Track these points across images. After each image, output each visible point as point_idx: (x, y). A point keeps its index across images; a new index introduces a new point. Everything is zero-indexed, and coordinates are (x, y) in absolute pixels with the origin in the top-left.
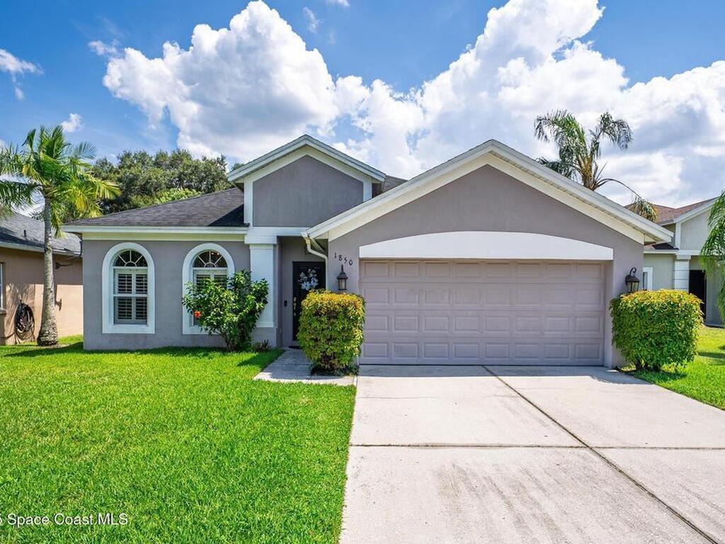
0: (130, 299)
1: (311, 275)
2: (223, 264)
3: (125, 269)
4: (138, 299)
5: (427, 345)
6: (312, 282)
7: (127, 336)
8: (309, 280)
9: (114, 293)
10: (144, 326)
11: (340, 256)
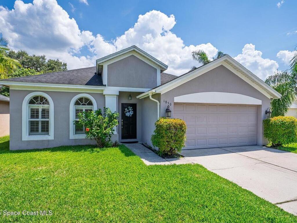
0: (38, 122)
1: (130, 109)
2: (90, 103)
3: (35, 106)
4: (42, 122)
5: (198, 140)
6: (130, 113)
7: (37, 141)
8: (129, 111)
9: (29, 119)
10: (47, 136)
11: (166, 101)
